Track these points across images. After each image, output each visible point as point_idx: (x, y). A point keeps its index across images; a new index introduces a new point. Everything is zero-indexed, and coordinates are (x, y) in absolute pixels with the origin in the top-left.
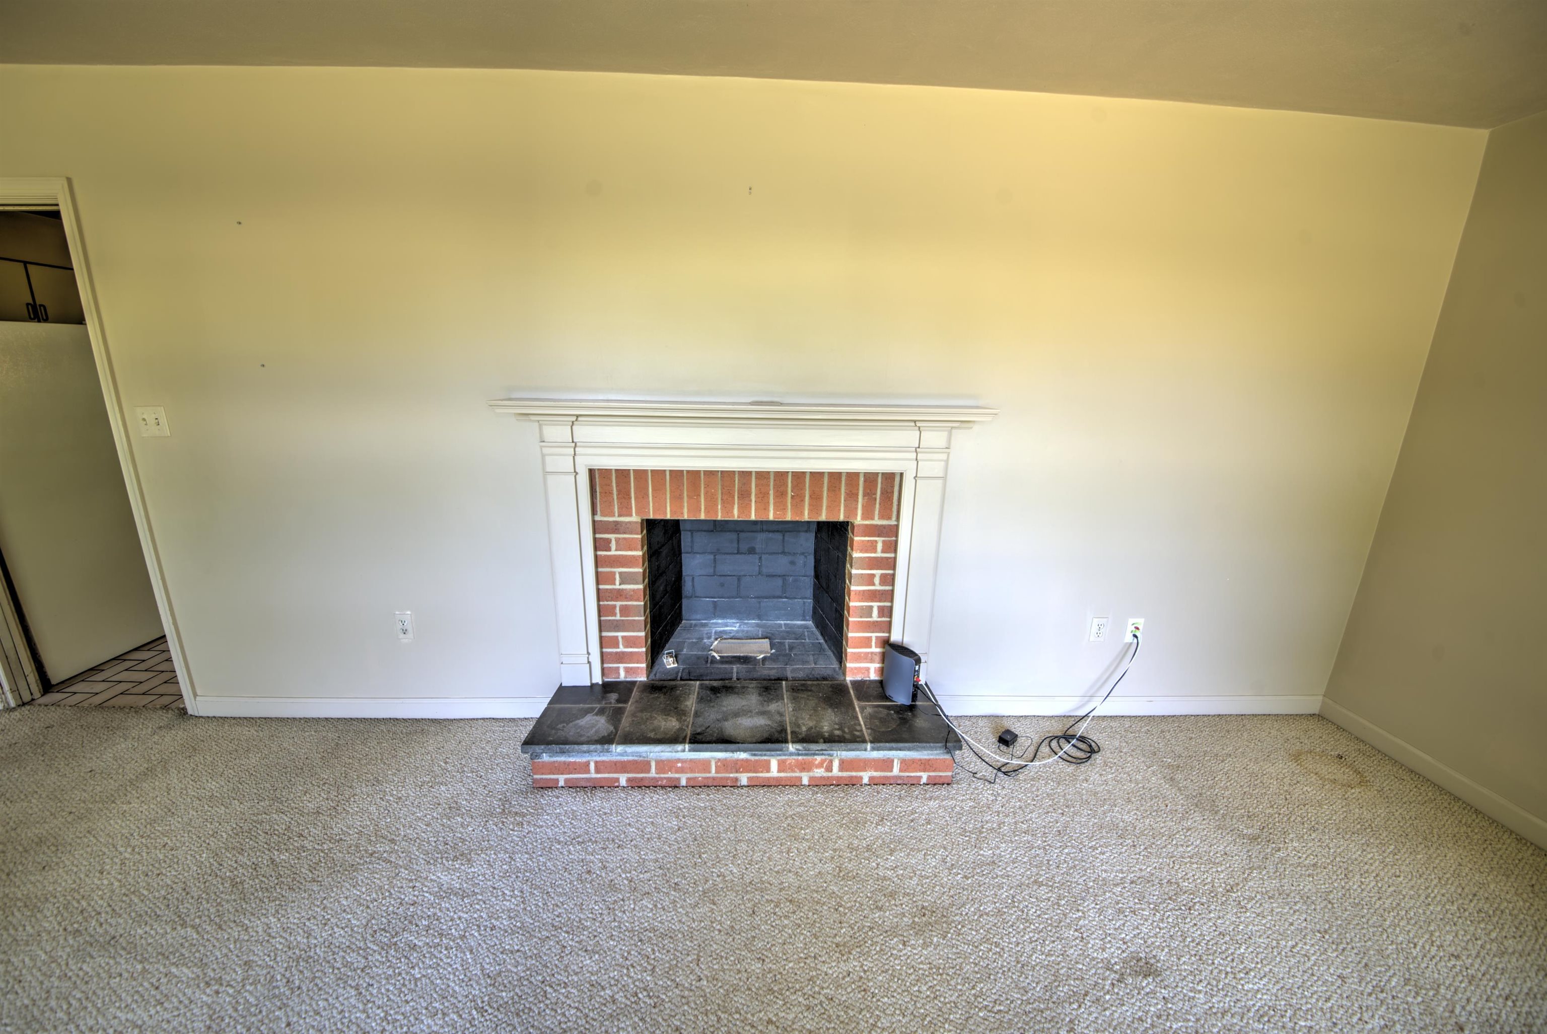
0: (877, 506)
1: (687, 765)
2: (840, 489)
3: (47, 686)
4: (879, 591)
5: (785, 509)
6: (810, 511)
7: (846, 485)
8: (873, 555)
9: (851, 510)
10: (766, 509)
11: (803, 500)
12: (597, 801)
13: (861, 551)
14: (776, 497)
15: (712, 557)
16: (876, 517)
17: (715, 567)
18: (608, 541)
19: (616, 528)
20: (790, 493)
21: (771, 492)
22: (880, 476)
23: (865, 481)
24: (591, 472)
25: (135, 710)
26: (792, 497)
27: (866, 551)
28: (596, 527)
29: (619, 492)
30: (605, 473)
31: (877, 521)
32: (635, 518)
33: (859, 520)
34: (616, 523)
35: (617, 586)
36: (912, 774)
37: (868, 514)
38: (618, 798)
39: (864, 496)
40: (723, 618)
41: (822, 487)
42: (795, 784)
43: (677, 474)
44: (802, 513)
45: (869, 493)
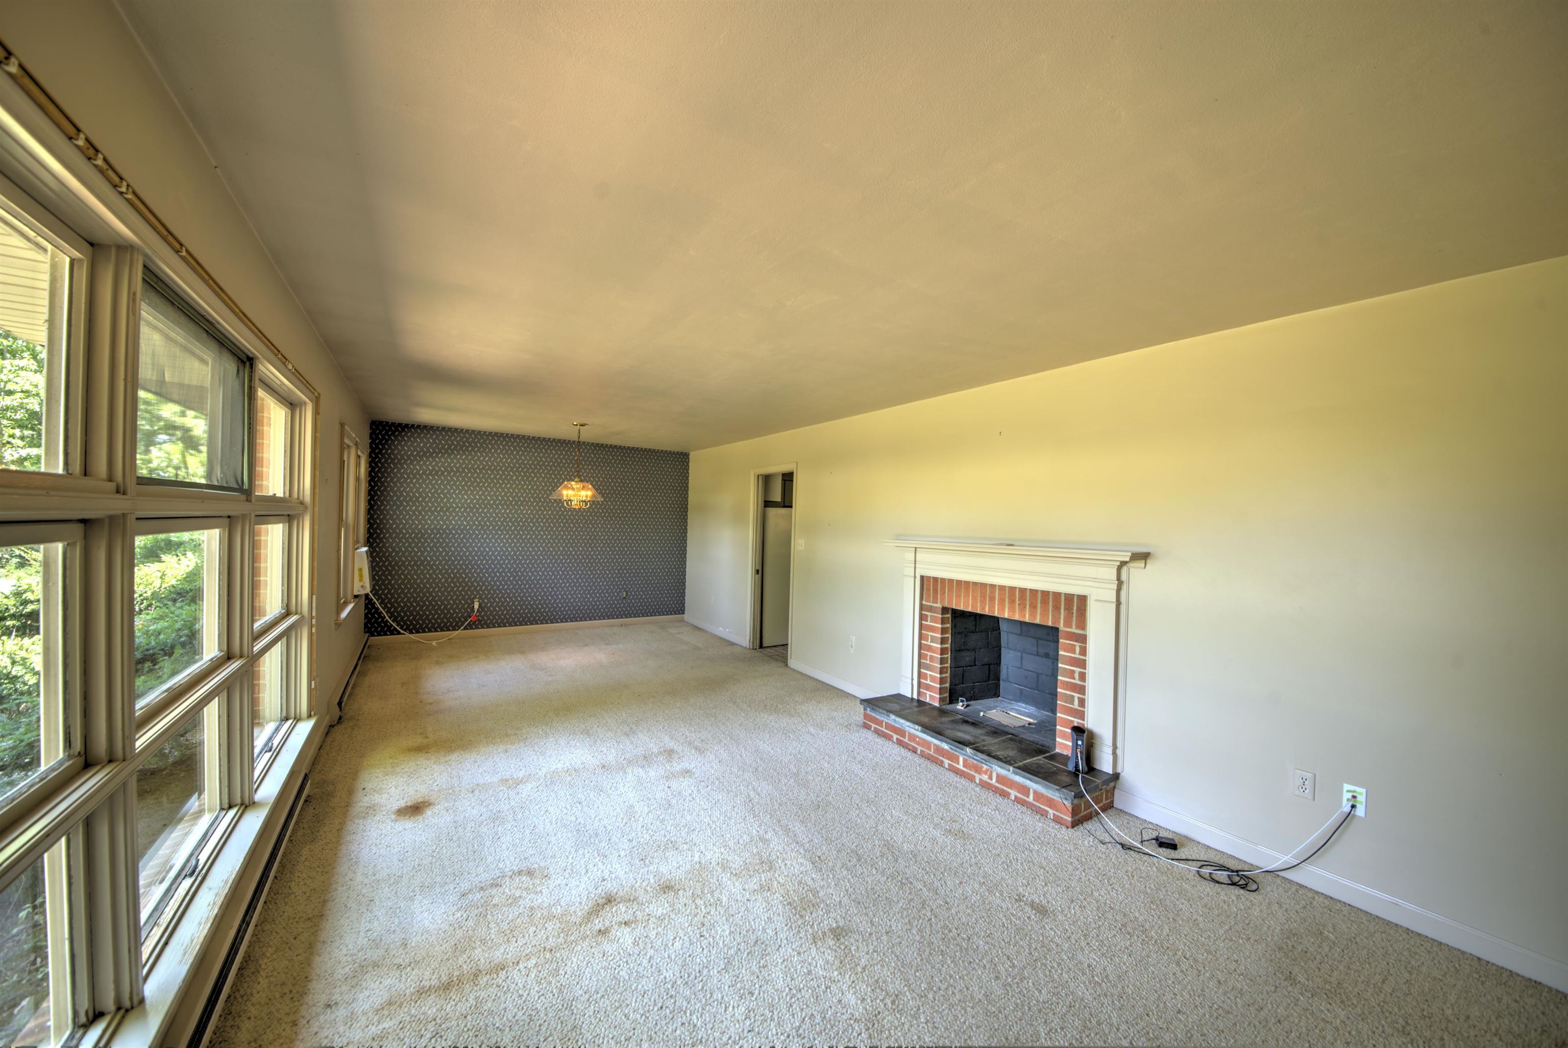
0: (1074, 618)
1: (921, 741)
2: (1048, 603)
3: (761, 646)
4: (1079, 685)
5: (1014, 611)
6: (1030, 615)
7: (1053, 601)
8: (1073, 655)
9: (1056, 619)
10: (1004, 610)
11: (1025, 607)
12: (880, 741)
13: (1064, 651)
14: (1009, 603)
15: (1019, 654)
16: (1074, 627)
17: (1022, 662)
18: (927, 616)
19: (930, 609)
20: (1017, 602)
21: (1007, 600)
22: (1076, 597)
23: (1065, 600)
24: (922, 577)
25: (777, 660)
26: (1019, 604)
27: (1068, 652)
28: (922, 607)
29: (933, 589)
30: (929, 578)
31: (1074, 630)
32: (939, 605)
33: (1061, 627)
34: (931, 606)
35: (929, 643)
36: (1042, 807)
37: (1068, 624)
38: (888, 744)
39: (1065, 610)
40: (1026, 704)
41: (1037, 600)
42: (971, 779)
43: (959, 582)
44: (1025, 616)
45: (1069, 608)
